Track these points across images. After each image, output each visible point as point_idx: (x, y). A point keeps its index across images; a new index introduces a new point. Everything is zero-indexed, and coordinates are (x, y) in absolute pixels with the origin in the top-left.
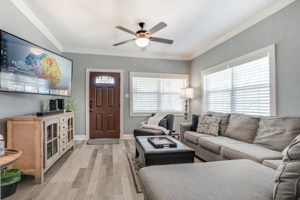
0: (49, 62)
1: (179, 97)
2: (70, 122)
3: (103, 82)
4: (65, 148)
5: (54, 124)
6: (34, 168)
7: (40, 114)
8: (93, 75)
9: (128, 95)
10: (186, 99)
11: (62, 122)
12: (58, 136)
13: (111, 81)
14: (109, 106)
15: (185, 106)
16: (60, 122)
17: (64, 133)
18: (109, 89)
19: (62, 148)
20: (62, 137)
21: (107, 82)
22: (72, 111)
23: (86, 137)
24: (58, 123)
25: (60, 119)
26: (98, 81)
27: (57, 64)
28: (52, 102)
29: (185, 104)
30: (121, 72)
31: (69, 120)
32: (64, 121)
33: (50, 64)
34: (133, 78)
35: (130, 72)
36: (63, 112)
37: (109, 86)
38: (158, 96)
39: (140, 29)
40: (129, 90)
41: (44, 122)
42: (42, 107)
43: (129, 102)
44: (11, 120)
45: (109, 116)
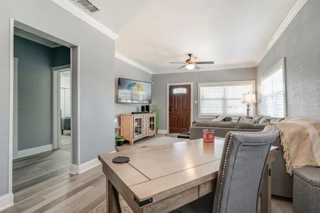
0: (138, 87)
1: (241, 102)
2: (152, 119)
3: (179, 93)
4: (147, 134)
5: (139, 119)
6: (129, 137)
7: (133, 113)
8: (171, 88)
9: (197, 101)
10: (247, 104)
11: (144, 118)
12: (142, 125)
13: (184, 91)
14: (183, 110)
15: (246, 110)
16: (143, 118)
17: (147, 124)
18: (182, 98)
19: (145, 133)
20: (144, 126)
21: (181, 92)
22: (154, 112)
23: (167, 131)
24: (142, 118)
25: (144, 116)
26: (176, 91)
27: (142, 87)
28: (143, 107)
29: (247, 108)
30: (192, 84)
31: (151, 118)
32: (146, 118)
33: (139, 88)
34: (201, 88)
35: (198, 84)
36: (149, 112)
37: (183, 95)
38: (223, 102)
39: (188, 58)
40: (197, 97)
41: (134, 117)
42: (138, 110)
43: (197, 106)
44: (122, 115)
45: (182, 117)
